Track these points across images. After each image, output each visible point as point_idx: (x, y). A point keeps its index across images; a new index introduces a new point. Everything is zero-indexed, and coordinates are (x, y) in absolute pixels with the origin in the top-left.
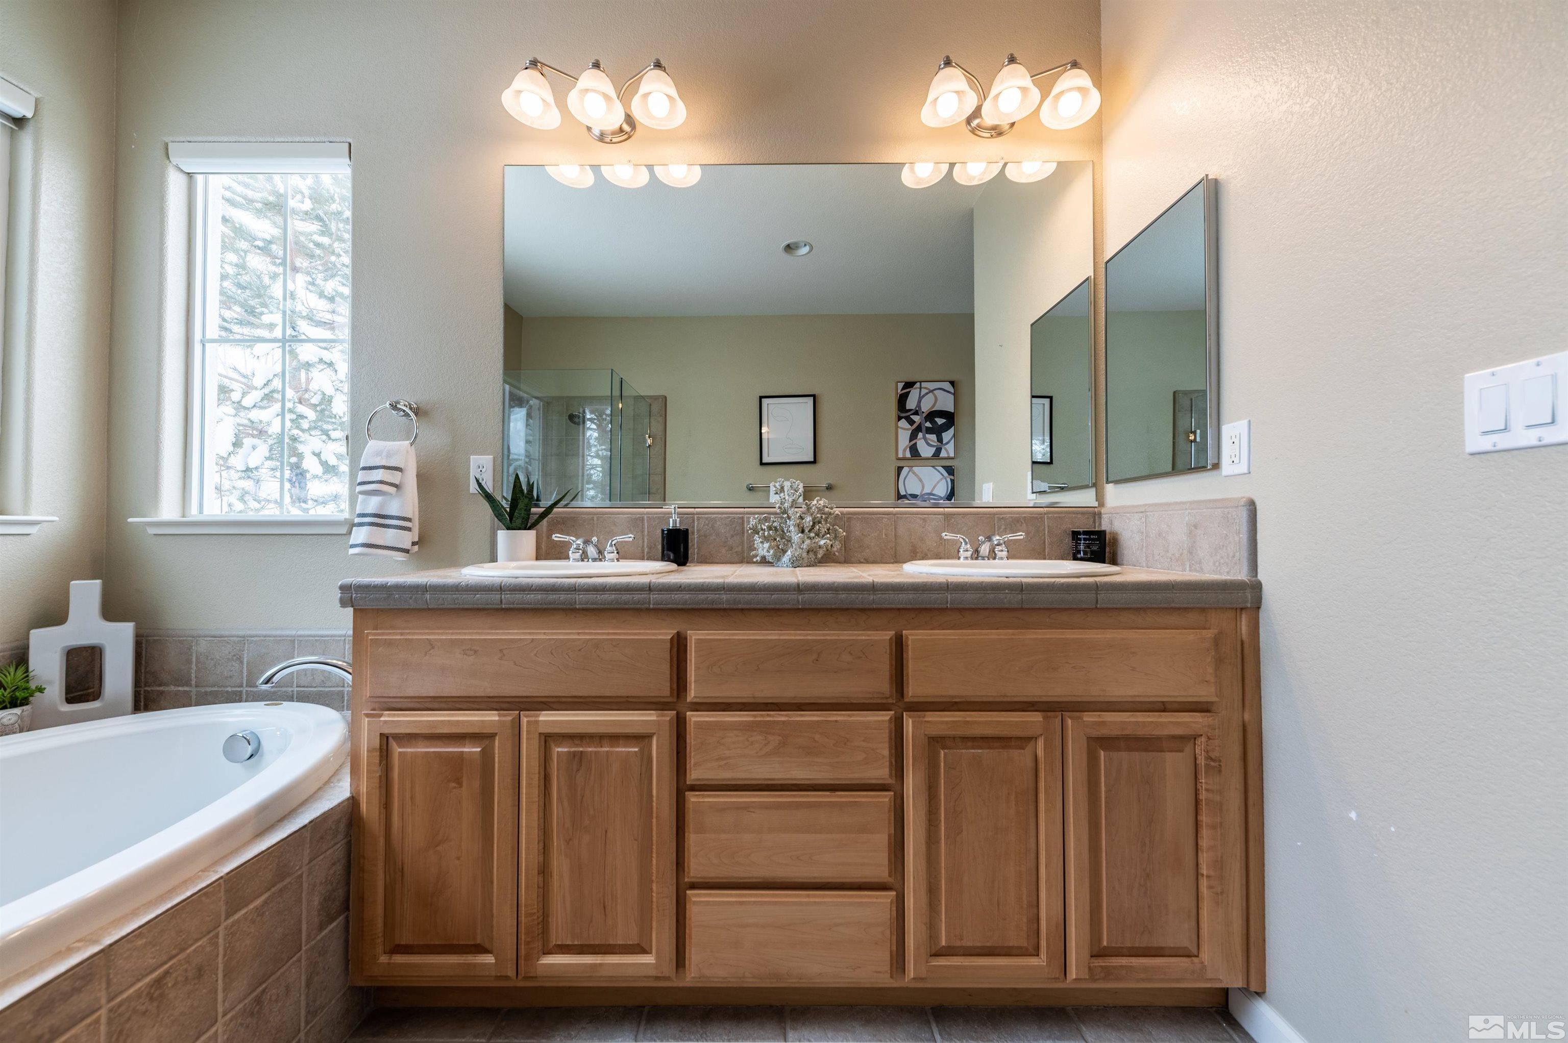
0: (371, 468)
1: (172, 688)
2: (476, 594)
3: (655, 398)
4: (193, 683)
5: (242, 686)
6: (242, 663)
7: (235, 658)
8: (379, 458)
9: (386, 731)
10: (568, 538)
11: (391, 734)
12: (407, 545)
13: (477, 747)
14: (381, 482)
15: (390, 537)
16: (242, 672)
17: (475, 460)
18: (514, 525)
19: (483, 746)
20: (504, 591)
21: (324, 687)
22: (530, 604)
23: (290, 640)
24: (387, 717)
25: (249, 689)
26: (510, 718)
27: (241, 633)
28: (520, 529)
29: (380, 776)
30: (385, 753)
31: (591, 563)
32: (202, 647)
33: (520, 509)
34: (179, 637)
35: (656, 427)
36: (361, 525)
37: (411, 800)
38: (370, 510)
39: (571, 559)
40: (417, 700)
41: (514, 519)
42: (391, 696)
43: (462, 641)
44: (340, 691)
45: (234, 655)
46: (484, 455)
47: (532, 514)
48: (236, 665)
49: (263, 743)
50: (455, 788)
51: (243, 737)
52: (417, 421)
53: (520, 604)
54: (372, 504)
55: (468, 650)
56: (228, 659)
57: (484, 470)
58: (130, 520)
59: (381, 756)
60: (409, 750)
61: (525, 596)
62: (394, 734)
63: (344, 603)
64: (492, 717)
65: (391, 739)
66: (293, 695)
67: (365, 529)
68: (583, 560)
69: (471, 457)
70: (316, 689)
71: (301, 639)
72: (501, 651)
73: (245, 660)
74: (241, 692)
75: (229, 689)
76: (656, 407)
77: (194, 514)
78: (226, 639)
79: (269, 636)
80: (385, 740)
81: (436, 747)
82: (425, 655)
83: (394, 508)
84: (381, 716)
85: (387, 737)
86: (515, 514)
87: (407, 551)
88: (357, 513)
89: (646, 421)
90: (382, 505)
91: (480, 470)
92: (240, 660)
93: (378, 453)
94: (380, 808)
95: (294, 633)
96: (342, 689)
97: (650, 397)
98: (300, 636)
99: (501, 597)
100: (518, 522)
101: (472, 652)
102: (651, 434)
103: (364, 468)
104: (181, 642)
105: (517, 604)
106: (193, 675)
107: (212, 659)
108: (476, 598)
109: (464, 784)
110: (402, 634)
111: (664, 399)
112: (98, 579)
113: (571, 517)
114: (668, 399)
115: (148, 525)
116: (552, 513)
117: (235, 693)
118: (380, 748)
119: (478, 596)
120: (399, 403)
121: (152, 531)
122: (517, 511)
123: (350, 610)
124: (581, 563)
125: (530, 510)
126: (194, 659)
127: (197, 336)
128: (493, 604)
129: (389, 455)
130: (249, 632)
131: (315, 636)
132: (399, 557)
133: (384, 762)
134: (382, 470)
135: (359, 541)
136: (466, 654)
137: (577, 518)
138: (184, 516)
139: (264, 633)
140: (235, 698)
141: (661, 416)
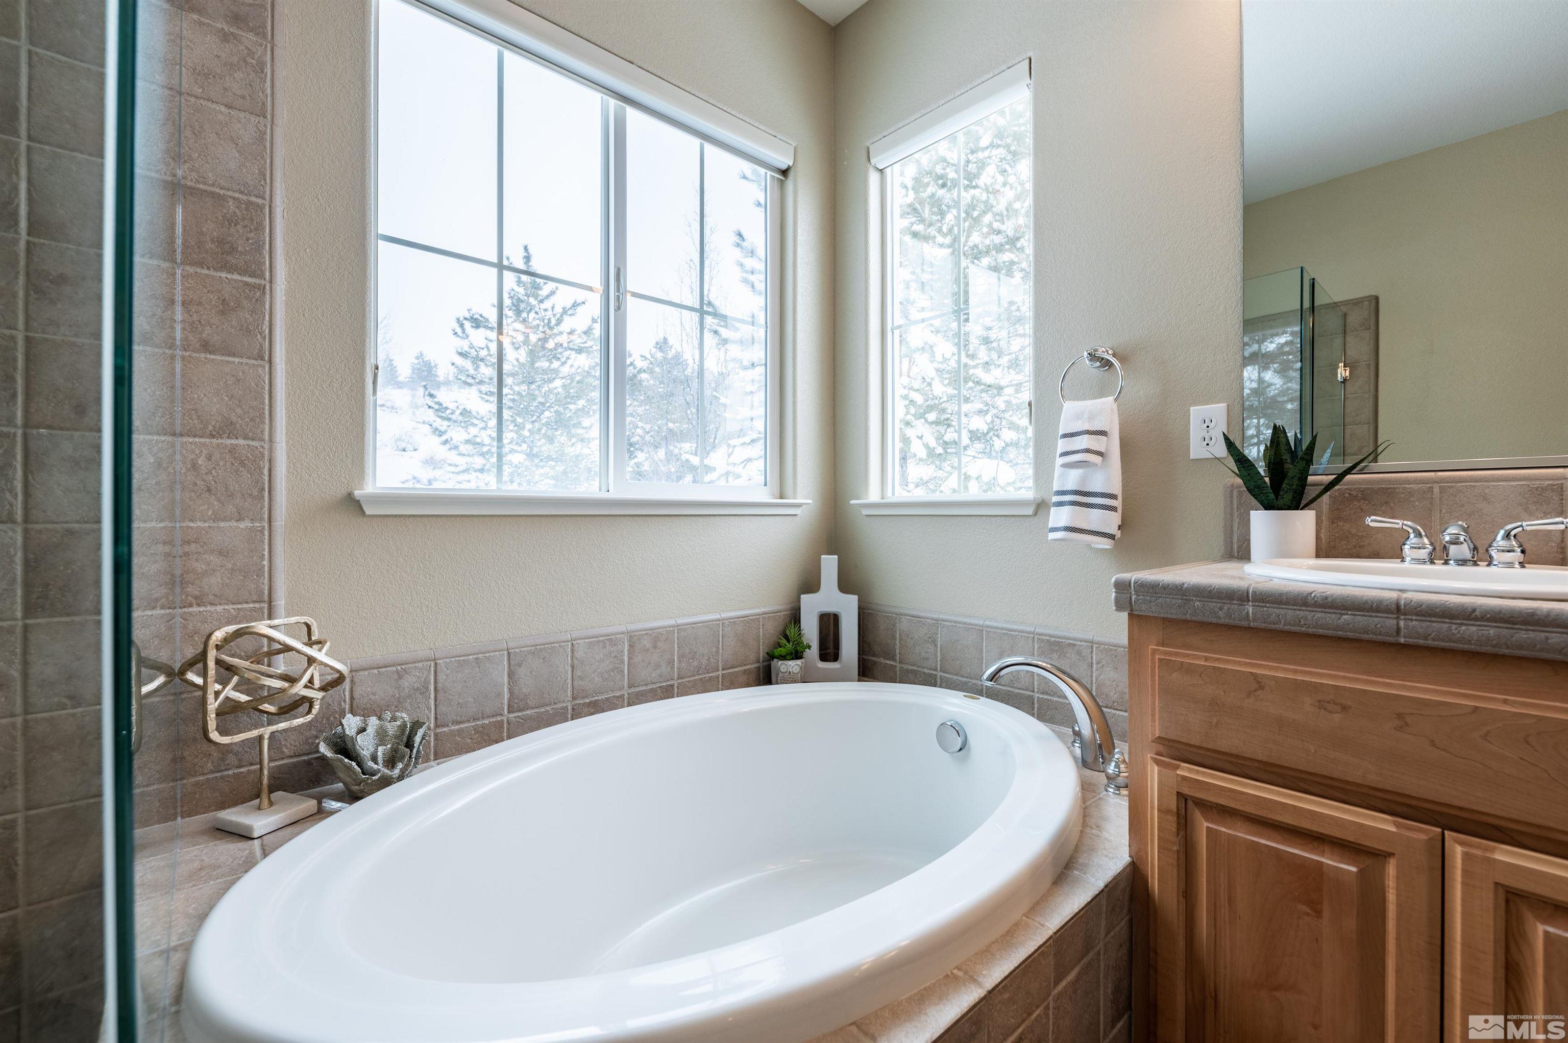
0: (1072, 435)
1: (882, 660)
2: (1342, 614)
3: (1357, 302)
4: (898, 658)
5: (936, 670)
6: (936, 646)
7: (930, 640)
8: (1080, 422)
9: (1186, 791)
10: (1398, 523)
11: (1192, 797)
12: (1113, 529)
13: (1353, 865)
14: (1087, 451)
15: (1095, 519)
16: (936, 654)
17: (1197, 412)
18: (1281, 502)
19: (1362, 866)
20: (1405, 614)
21: (1013, 687)
22: (1469, 642)
23: (979, 630)
24: (1186, 771)
25: (943, 674)
26: (1423, 837)
27: (936, 616)
28: (1289, 508)
29: (1178, 851)
30: (1183, 821)
31: (1452, 567)
32: (903, 625)
33: (1292, 478)
34: (887, 613)
35: (1358, 348)
36: (1060, 504)
37: (1229, 903)
38: (1070, 486)
39: (1408, 559)
40: (1229, 759)
41: (1281, 493)
42: (1192, 743)
43: (1317, 687)
44: (1030, 696)
45: (930, 638)
46: (1212, 403)
47: (1310, 485)
48: (931, 647)
49: (969, 736)
50: (1308, 914)
51: (952, 726)
52: (1122, 369)
53: (1443, 640)
54: (1072, 479)
55: (1329, 702)
56: (925, 641)
57: (1211, 425)
58: (852, 502)
59: (1178, 824)
60: (1223, 829)
61: (1454, 627)
62: (1196, 798)
63: (1119, 607)
64: (1384, 823)
65: (1190, 803)
66: (982, 689)
67: (1067, 509)
68: (1432, 562)
69: (1191, 408)
70: (1005, 688)
71: (989, 630)
72: (1400, 716)
73: (939, 644)
74: (936, 675)
75: (927, 671)
76: (1355, 318)
77: (890, 498)
78: (922, 620)
79: (959, 623)
80: (1184, 803)
81: (1268, 839)
82: (1248, 696)
83: (1097, 485)
84: (1178, 767)
85: (1186, 800)
86: (1284, 485)
87: (1112, 537)
88: (1054, 490)
89: (1338, 341)
90: (1083, 479)
91: (1206, 425)
92: (934, 642)
93: (1078, 417)
94: (1178, 896)
95: (981, 622)
96: (1032, 694)
97: (1346, 303)
98: (988, 627)
99: (1398, 624)
100: (1287, 497)
101: (1338, 708)
102: (1347, 362)
103: (1065, 436)
104: (887, 617)
105: (1433, 640)
106: (898, 651)
107: (912, 638)
108: (1342, 620)
109: (1326, 913)
110: (1206, 659)
111: (1374, 302)
112: (835, 554)
113: (1380, 489)
114: (1381, 302)
115: (863, 507)
116: (1341, 483)
117: (930, 675)
118: (1178, 813)
119: (1345, 617)
120: (1096, 350)
121: (865, 512)
122: (1286, 481)
123: (1125, 615)
124: (1428, 567)
125: (1306, 478)
126: (898, 636)
127: (889, 326)
128: (1380, 634)
129: (1091, 418)
130: (941, 616)
131: (1002, 629)
132: (1105, 544)
133: (1182, 833)
134: (1086, 436)
135: (1062, 524)
136: (1325, 709)
137: (1394, 489)
138: (883, 498)
139: (954, 618)
140: (930, 681)
141: (1366, 329)
